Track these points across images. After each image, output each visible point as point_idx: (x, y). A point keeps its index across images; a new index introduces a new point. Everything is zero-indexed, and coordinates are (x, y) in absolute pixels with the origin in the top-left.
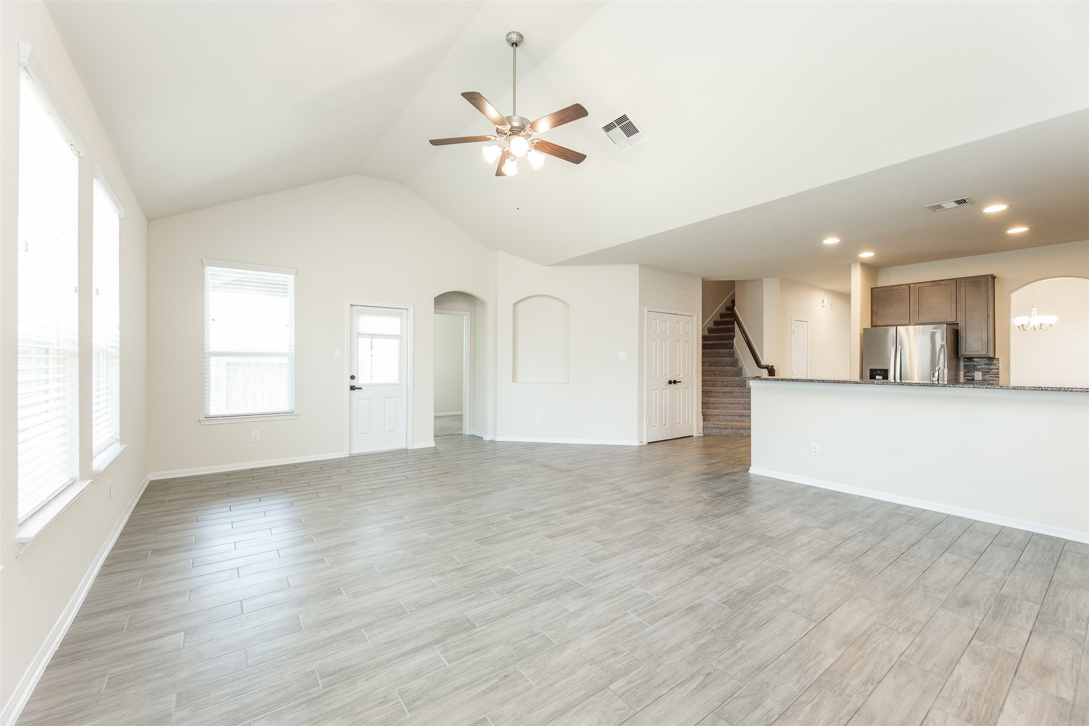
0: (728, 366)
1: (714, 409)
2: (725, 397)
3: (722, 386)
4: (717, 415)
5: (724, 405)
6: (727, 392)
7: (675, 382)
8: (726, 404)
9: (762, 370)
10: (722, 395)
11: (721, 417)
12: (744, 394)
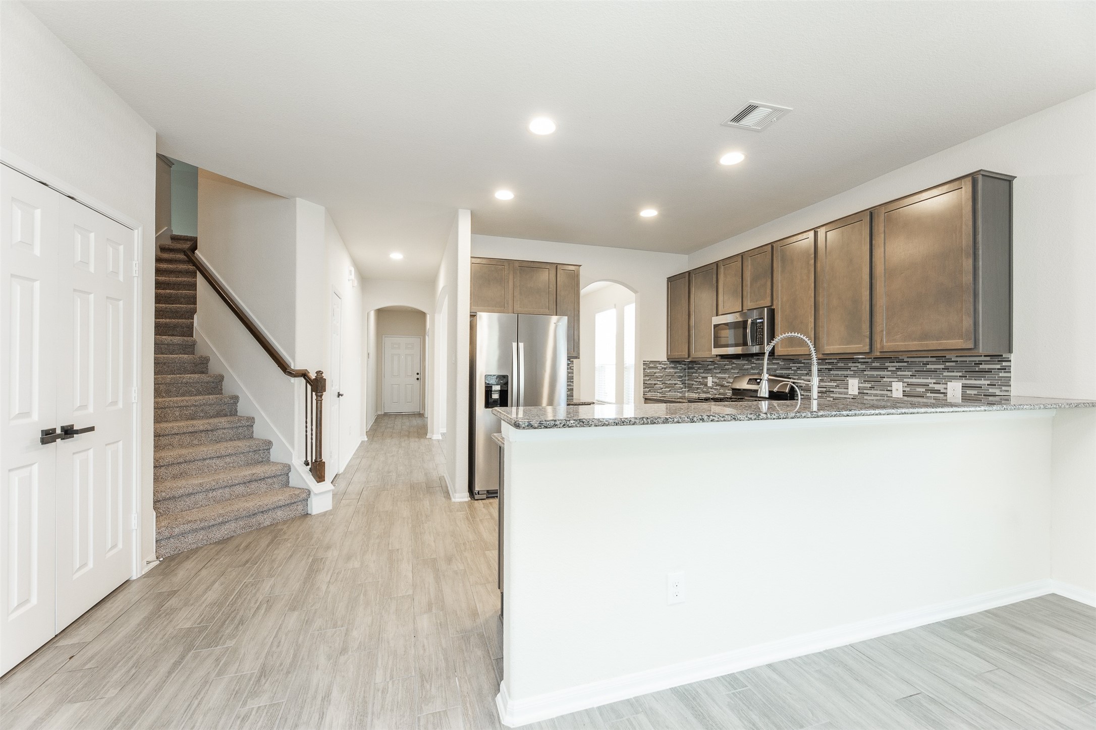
0: (186, 371)
1: (175, 477)
2: (196, 442)
3: (182, 418)
4: (189, 495)
5: (200, 463)
6: (201, 431)
7: (68, 432)
8: (204, 459)
9: (293, 380)
10: (187, 439)
11: (200, 497)
12: (240, 430)
